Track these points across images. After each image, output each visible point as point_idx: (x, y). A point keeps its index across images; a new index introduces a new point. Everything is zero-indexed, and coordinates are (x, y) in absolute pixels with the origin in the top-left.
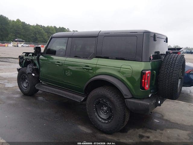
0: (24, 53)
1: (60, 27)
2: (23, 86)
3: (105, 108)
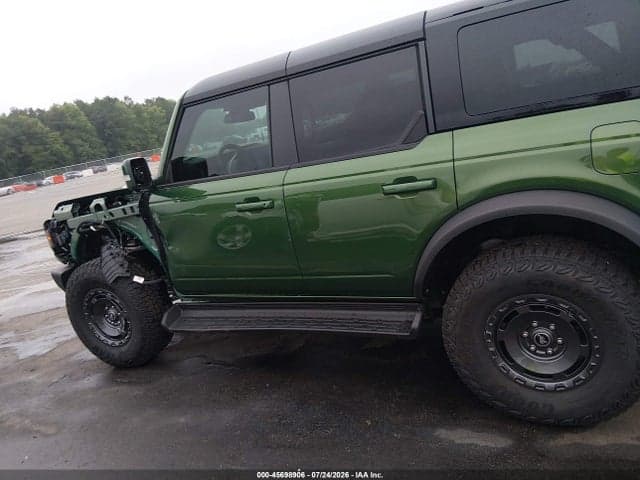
0: (60, 205)
1: (97, 101)
2: (103, 338)
3: (542, 332)
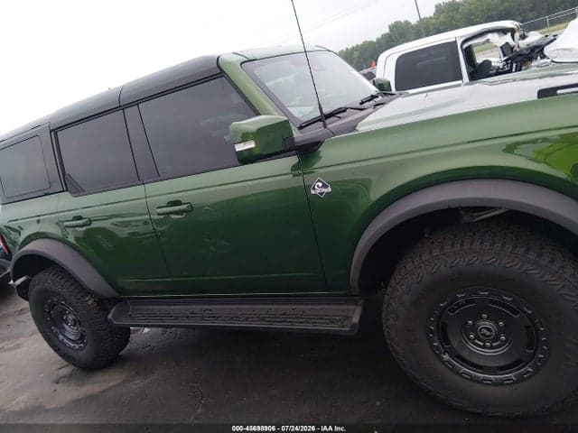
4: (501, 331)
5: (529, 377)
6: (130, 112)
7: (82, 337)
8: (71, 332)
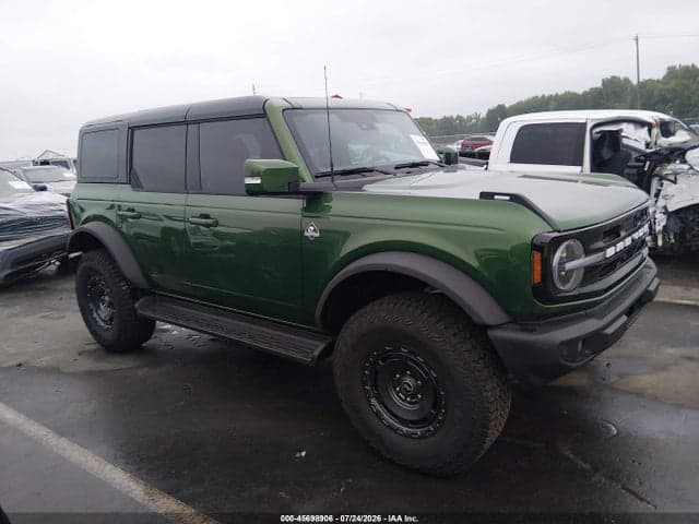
4: (418, 390)
5: (431, 436)
6: (192, 128)
7: (111, 319)
8: (104, 312)
